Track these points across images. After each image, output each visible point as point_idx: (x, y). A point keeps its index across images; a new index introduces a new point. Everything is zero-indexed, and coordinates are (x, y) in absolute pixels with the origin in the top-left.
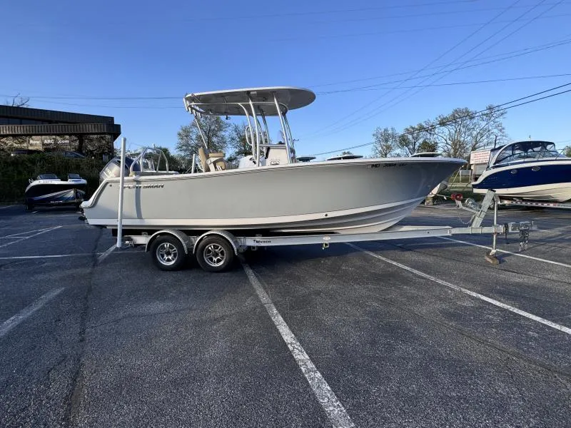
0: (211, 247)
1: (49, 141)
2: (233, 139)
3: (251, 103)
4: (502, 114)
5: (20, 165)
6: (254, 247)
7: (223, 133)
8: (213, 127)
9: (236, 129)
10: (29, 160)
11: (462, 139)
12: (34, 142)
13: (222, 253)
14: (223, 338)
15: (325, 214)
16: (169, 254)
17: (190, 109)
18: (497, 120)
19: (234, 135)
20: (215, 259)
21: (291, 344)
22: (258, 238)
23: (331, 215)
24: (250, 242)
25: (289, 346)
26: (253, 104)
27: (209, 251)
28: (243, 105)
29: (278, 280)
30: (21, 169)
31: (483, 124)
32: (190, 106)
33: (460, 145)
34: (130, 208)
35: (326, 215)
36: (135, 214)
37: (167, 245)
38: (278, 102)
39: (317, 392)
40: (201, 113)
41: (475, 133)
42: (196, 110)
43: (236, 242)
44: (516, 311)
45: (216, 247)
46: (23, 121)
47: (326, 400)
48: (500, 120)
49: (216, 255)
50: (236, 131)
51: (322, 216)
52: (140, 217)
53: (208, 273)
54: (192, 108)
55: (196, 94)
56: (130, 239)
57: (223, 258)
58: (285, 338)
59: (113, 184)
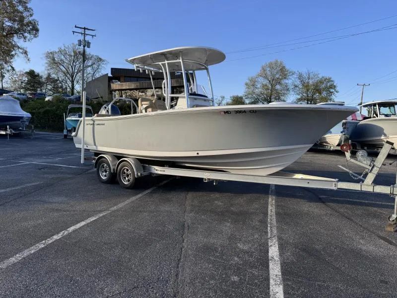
2: (296, 86)
3: (166, 62)
7: (287, 81)
8: (277, 76)
9: (300, 77)
13: (130, 175)
15: (196, 152)
16: (105, 171)
19: (298, 83)
20: (127, 179)
23: (201, 154)
26: (168, 63)
27: (124, 173)
35: (198, 154)
36: (93, 143)
37: (105, 165)
46: (139, 79)
49: (127, 176)
50: (299, 79)
51: (194, 154)
52: (95, 145)
57: (130, 179)
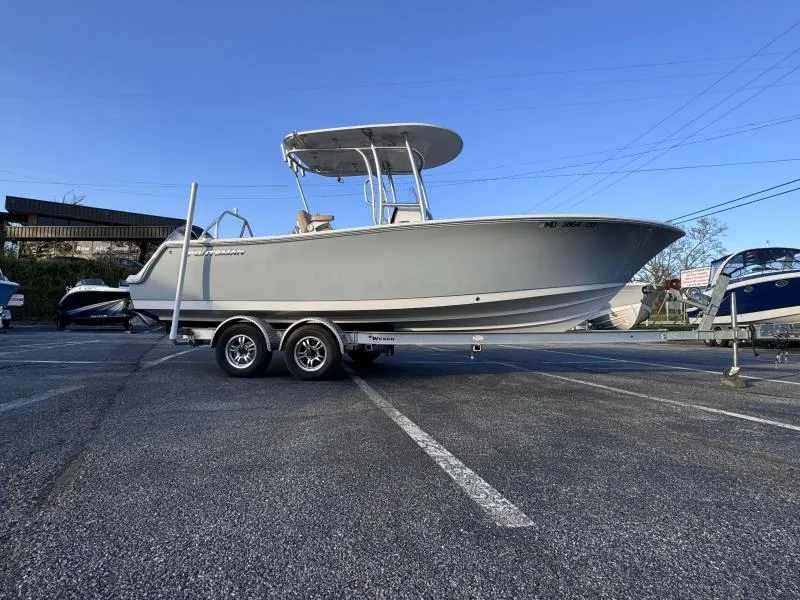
0: (305, 342)
1: (101, 248)
3: (373, 148)
4: (721, 230)
5: (58, 274)
6: (369, 346)
10: (71, 266)
11: (666, 263)
12: (83, 249)
13: (322, 352)
14: (314, 434)
15: (475, 297)
16: (243, 352)
17: (289, 160)
18: (713, 238)
20: (310, 361)
21: (423, 441)
22: (375, 334)
23: (485, 299)
24: (363, 338)
25: (420, 444)
26: (377, 150)
27: (303, 348)
28: (362, 151)
29: (404, 390)
30: (58, 278)
31: (695, 243)
32: (289, 155)
33: (663, 271)
34: (194, 284)
35: (478, 299)
36: (201, 294)
37: (242, 338)
38: (411, 147)
39: (468, 488)
40: (304, 169)
41: (683, 255)
42: (298, 165)
43: (343, 338)
44: (788, 426)
45: (313, 342)
47: (482, 496)
48: (719, 238)
49: (313, 354)
51: (470, 300)
52: (207, 298)
53: (300, 382)
54: (293, 160)
55: (299, 133)
56: (190, 333)
57: (322, 359)
58: (413, 436)
59: (173, 250)
